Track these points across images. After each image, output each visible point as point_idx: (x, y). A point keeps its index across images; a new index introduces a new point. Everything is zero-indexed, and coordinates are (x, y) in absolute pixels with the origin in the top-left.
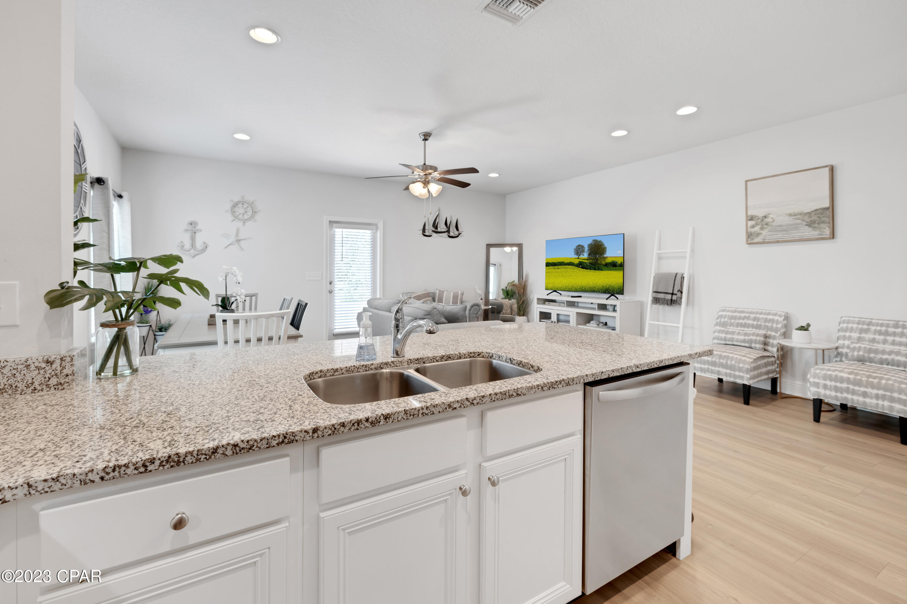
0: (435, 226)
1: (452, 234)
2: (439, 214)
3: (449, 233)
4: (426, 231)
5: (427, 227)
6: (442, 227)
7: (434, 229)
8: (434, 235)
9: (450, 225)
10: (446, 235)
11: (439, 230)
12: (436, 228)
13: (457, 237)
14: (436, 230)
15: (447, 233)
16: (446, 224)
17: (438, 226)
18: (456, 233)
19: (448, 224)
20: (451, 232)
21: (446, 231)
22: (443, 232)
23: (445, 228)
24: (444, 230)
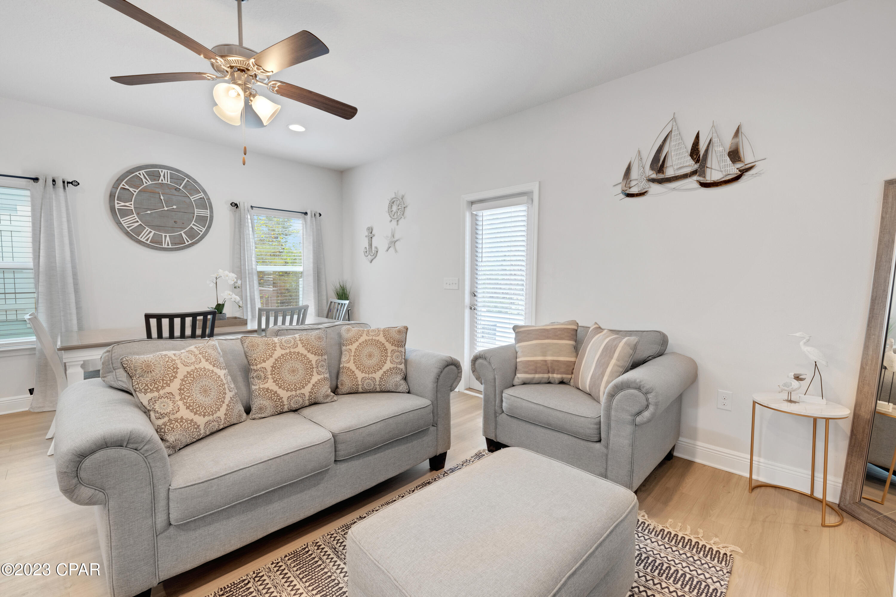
0: (659, 164)
1: (713, 175)
2: (671, 131)
3: (705, 174)
4: (633, 183)
5: (634, 174)
6: (680, 164)
7: (654, 176)
8: (655, 188)
9: (707, 151)
10: (692, 182)
11: (670, 172)
12: (661, 169)
13: (737, 178)
14: (661, 176)
15: (695, 178)
16: (694, 152)
17: (668, 163)
18: (733, 170)
19: (702, 152)
20: (708, 171)
21: (694, 173)
22: (685, 176)
23: (690, 165)
24: (688, 170)
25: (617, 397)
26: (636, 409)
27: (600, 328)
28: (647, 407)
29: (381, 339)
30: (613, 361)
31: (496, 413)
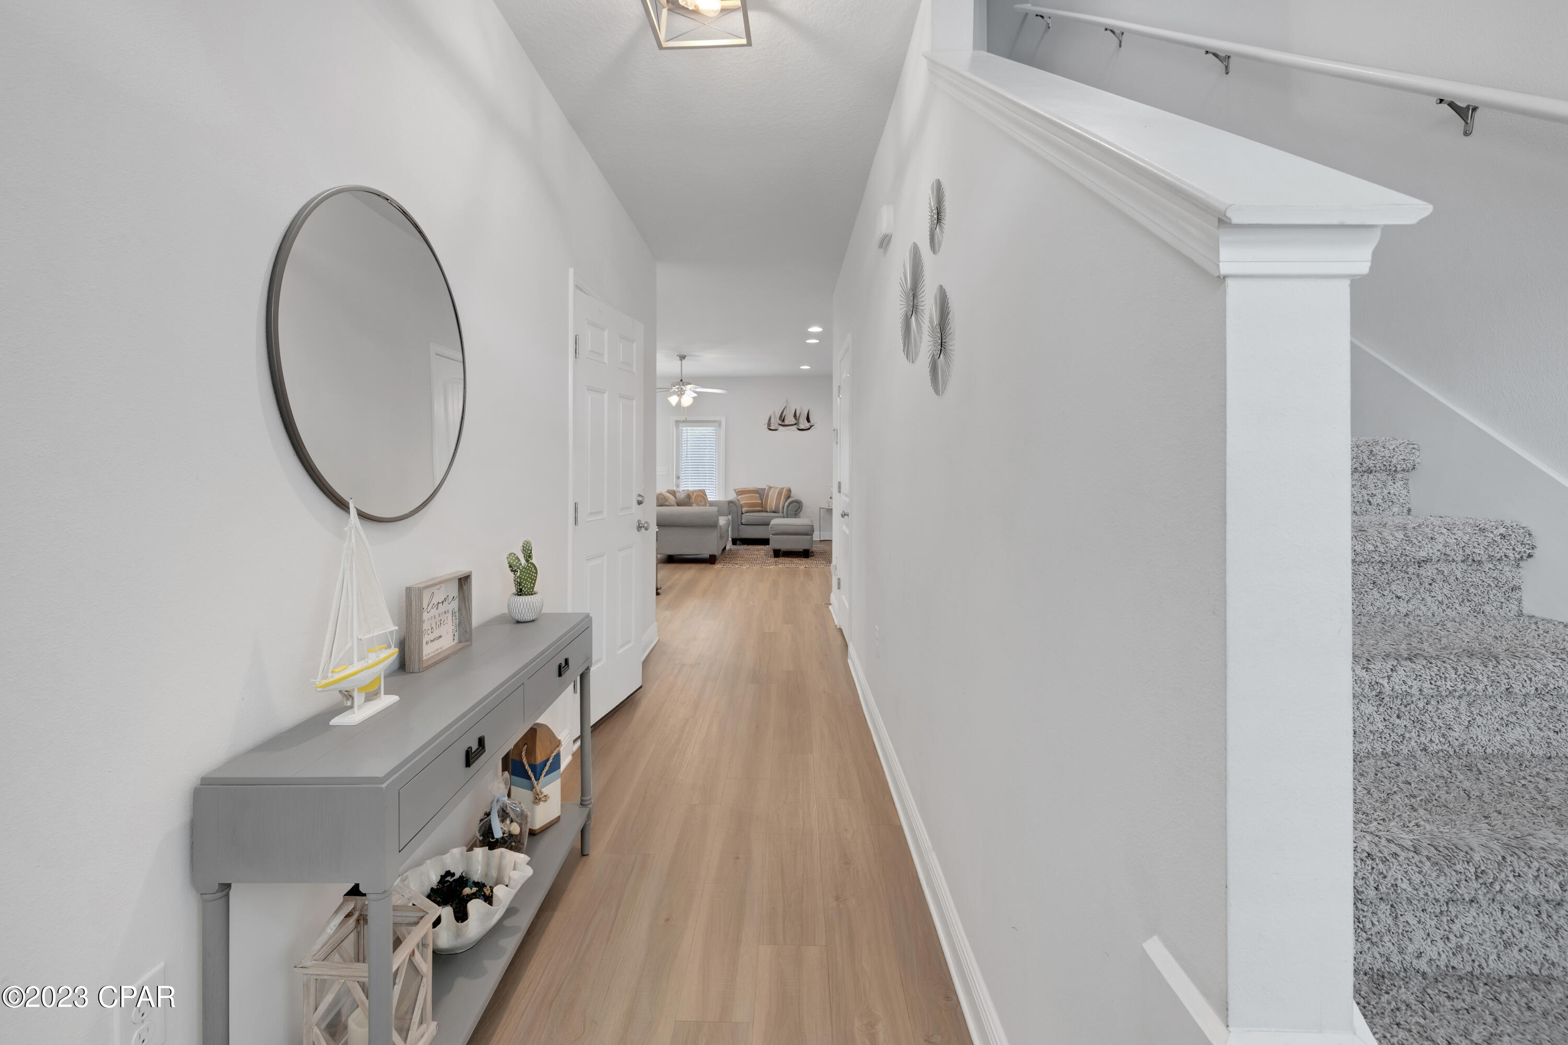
0: (782, 418)
1: (802, 427)
2: (786, 406)
3: (798, 425)
4: (772, 425)
5: (772, 421)
6: (790, 419)
7: (780, 423)
8: (781, 428)
9: (799, 416)
10: (794, 428)
11: (786, 422)
12: (783, 421)
13: (809, 429)
14: (783, 423)
15: (796, 426)
16: (795, 416)
17: (786, 419)
18: (808, 425)
19: (798, 416)
20: (800, 424)
21: (795, 424)
22: (792, 425)
23: (794, 421)
24: (793, 423)
25: (790, 507)
26: (795, 510)
27: (770, 487)
28: (799, 508)
29: (701, 494)
30: (783, 497)
31: (738, 525)
